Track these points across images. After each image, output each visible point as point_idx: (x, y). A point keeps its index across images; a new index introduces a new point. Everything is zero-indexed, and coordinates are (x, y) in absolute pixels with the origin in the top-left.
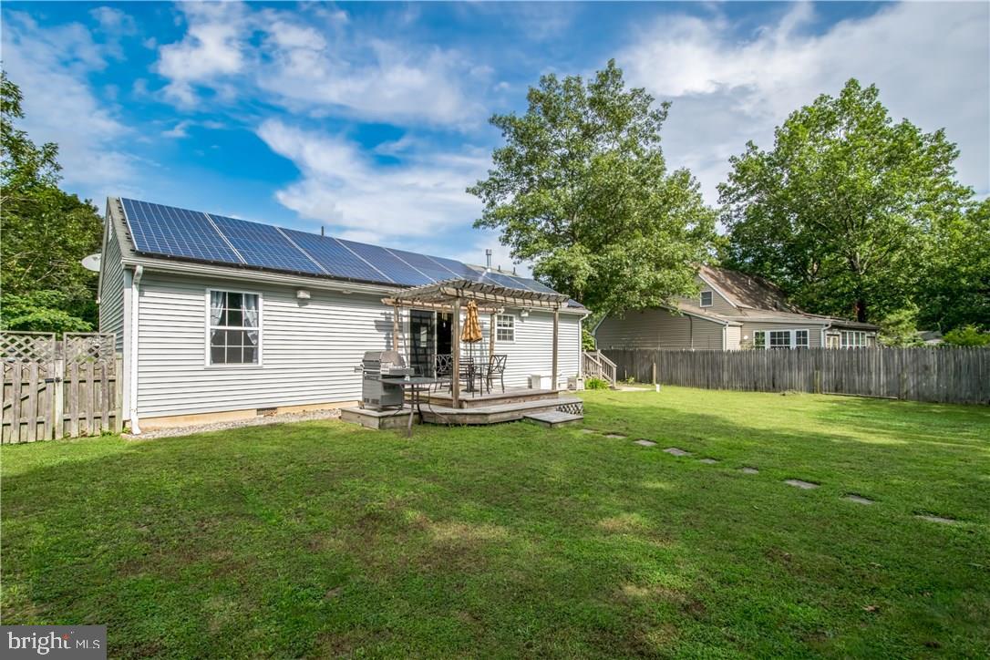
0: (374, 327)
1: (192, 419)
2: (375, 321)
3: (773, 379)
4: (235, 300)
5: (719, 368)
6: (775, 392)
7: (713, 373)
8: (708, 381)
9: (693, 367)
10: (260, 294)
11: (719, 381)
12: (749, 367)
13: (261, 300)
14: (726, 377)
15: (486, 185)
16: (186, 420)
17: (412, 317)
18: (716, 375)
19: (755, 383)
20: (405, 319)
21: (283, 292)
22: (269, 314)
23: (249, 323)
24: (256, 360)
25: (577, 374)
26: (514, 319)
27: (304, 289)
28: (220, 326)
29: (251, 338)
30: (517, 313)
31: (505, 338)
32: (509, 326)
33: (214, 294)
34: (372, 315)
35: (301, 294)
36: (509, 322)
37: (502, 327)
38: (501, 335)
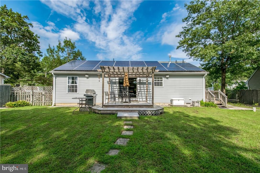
0: (107, 83)
1: (65, 104)
2: (107, 82)
4: (73, 78)
10: (78, 77)
13: (78, 78)
15: (182, 33)
16: (64, 104)
17: (119, 80)
20: (117, 81)
21: (83, 76)
22: (80, 81)
23: (76, 83)
24: (77, 92)
25: (202, 100)
26: (163, 78)
27: (87, 74)
28: (70, 84)
29: (76, 87)
30: (165, 76)
31: (158, 85)
32: (161, 81)
33: (69, 78)
34: (107, 80)
35: (86, 76)
36: (160, 80)
37: (157, 82)
38: (156, 84)
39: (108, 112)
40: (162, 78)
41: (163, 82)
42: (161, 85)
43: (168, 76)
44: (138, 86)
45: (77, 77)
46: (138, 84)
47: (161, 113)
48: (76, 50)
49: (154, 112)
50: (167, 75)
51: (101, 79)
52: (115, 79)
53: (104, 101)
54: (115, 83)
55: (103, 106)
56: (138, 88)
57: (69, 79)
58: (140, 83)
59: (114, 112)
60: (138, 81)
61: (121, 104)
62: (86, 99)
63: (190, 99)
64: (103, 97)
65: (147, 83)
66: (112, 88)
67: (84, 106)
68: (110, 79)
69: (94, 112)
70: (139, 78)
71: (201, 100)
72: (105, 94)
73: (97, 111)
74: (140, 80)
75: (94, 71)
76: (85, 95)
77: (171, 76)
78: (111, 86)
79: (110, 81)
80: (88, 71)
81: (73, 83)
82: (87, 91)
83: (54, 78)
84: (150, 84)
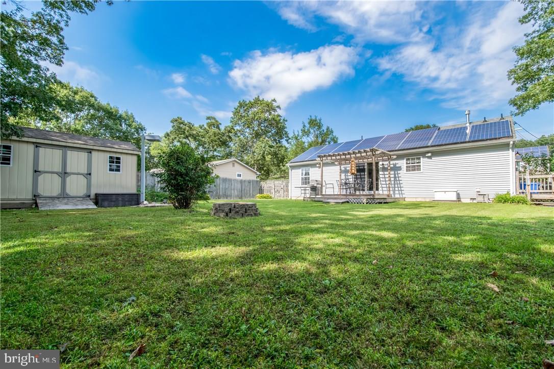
1: (298, 198)
17: (358, 167)
22: (313, 172)
23: (308, 175)
24: (309, 184)
25: (508, 192)
26: (421, 159)
28: (304, 176)
30: (424, 154)
31: (414, 170)
32: (417, 163)
36: (416, 161)
37: (411, 165)
38: (408, 169)
40: (419, 159)
41: (421, 164)
42: (419, 169)
43: (430, 155)
44: (381, 173)
45: (310, 168)
46: (381, 169)
50: (428, 152)
51: (320, 169)
52: (349, 166)
56: (381, 176)
57: (302, 171)
58: (384, 169)
60: (381, 166)
63: (478, 190)
65: (389, 168)
68: (340, 167)
70: (382, 161)
71: (506, 193)
74: (383, 164)
77: (435, 154)
82: (312, 181)
83: (290, 171)
84: (400, 169)
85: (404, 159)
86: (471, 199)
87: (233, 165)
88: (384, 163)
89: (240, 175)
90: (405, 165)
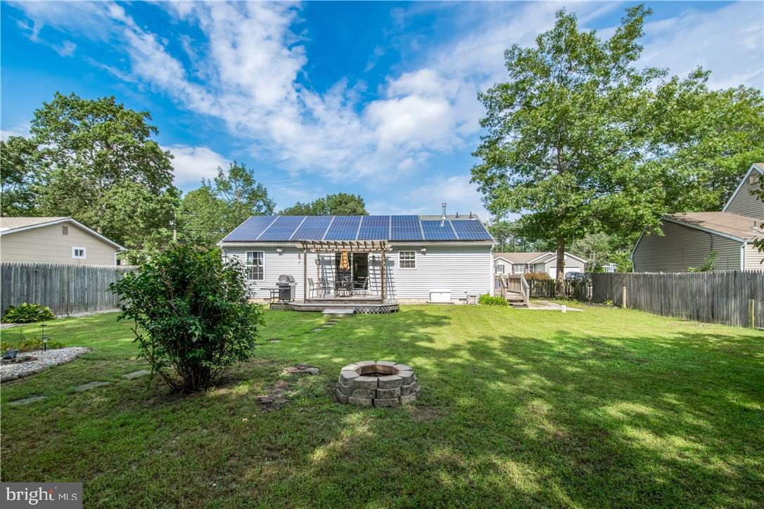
0: (313, 263)
2: (314, 260)
3: (712, 307)
4: (255, 255)
5: (669, 294)
6: (713, 322)
7: (665, 299)
8: (661, 307)
9: (651, 292)
10: (264, 252)
11: (669, 308)
12: (691, 293)
13: (264, 254)
14: (674, 303)
17: (335, 257)
18: (667, 301)
19: (698, 311)
20: (332, 258)
21: (272, 250)
22: (268, 260)
23: (260, 263)
24: (262, 279)
25: (488, 293)
26: (416, 254)
27: (279, 248)
28: (251, 266)
29: (261, 269)
30: (418, 249)
31: (408, 266)
32: (412, 258)
33: (248, 253)
34: (312, 258)
35: (278, 250)
36: (411, 256)
37: (405, 260)
38: (404, 264)
39: (312, 308)
40: (413, 253)
41: (416, 260)
42: (413, 266)
43: (425, 250)
44: (371, 267)
45: (262, 253)
46: (371, 264)
47: (393, 311)
48: (255, 186)
49: (378, 308)
50: (423, 247)
52: (328, 255)
53: (307, 293)
54: (329, 263)
55: (306, 300)
56: (371, 272)
57: (248, 257)
58: (375, 263)
59: (321, 308)
60: (371, 259)
61: (334, 299)
62: (280, 290)
63: (466, 291)
64: (305, 286)
66: (323, 272)
67: (276, 300)
68: (319, 256)
69: (292, 310)
70: (374, 253)
72: (308, 283)
73: (296, 308)
74: (374, 257)
75: (292, 241)
76: (277, 284)
77: (431, 250)
78: (322, 268)
79: (319, 260)
80: (281, 242)
81: (255, 262)
82: (281, 277)
84: (392, 263)
85: (397, 253)
86: (460, 299)
87: (65, 232)
88: (376, 255)
89: (81, 252)
90: (399, 260)
